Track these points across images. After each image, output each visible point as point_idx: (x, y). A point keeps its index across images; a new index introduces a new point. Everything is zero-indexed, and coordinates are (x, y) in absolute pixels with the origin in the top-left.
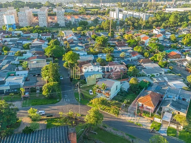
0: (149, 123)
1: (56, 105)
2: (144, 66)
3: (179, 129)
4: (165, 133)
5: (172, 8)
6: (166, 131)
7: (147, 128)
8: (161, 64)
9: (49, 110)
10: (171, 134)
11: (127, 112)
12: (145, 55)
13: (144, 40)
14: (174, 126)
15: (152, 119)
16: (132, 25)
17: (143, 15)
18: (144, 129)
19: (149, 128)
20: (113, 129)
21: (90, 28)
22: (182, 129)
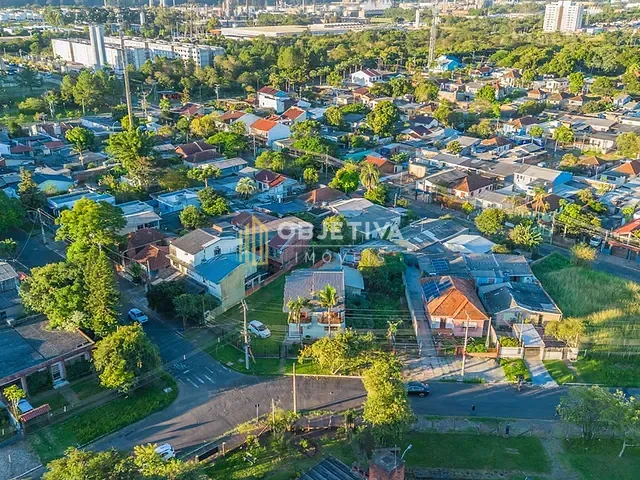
0: (496, 368)
1: (178, 408)
2: (334, 210)
3: (568, 357)
4: (548, 380)
5: (234, 25)
6: (545, 374)
7: (502, 382)
8: (374, 198)
9: (173, 437)
10: (565, 378)
11: (416, 355)
12: (305, 177)
13: (259, 132)
14: (555, 355)
15: (494, 355)
16: (172, 84)
17: (187, 50)
18: (495, 388)
19: (505, 381)
20: (428, 419)
21: (22, 105)
22: (576, 357)
